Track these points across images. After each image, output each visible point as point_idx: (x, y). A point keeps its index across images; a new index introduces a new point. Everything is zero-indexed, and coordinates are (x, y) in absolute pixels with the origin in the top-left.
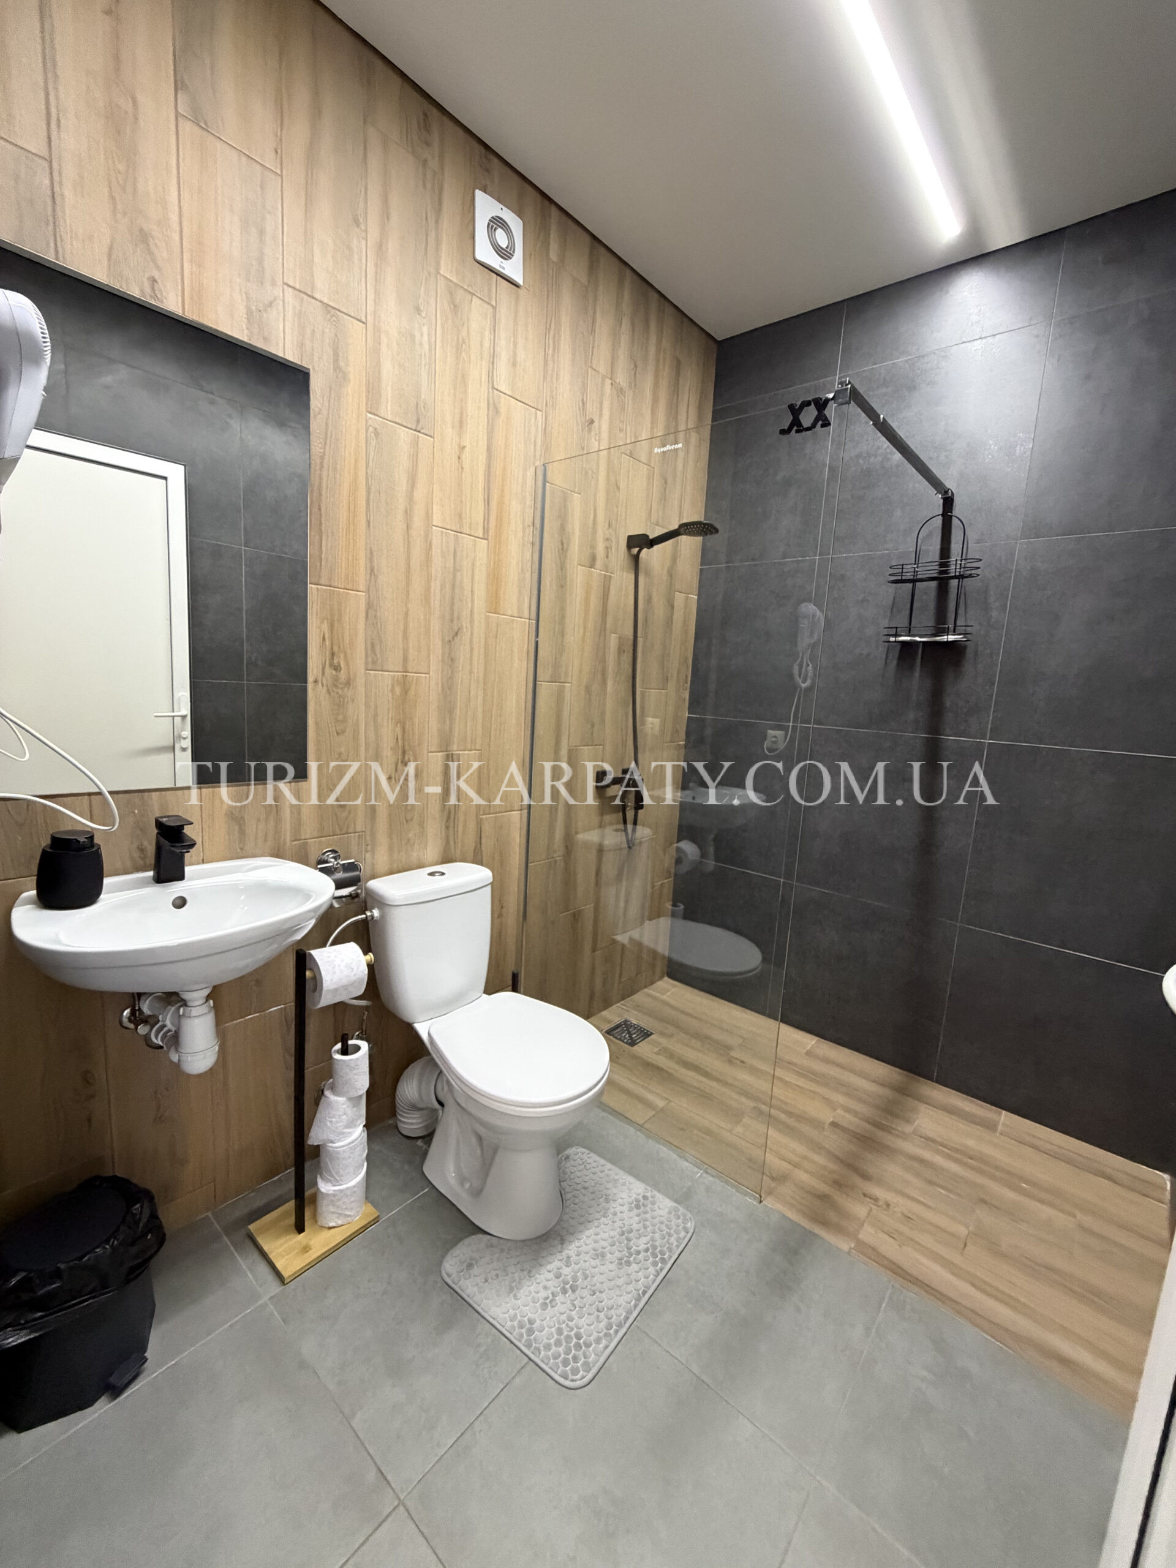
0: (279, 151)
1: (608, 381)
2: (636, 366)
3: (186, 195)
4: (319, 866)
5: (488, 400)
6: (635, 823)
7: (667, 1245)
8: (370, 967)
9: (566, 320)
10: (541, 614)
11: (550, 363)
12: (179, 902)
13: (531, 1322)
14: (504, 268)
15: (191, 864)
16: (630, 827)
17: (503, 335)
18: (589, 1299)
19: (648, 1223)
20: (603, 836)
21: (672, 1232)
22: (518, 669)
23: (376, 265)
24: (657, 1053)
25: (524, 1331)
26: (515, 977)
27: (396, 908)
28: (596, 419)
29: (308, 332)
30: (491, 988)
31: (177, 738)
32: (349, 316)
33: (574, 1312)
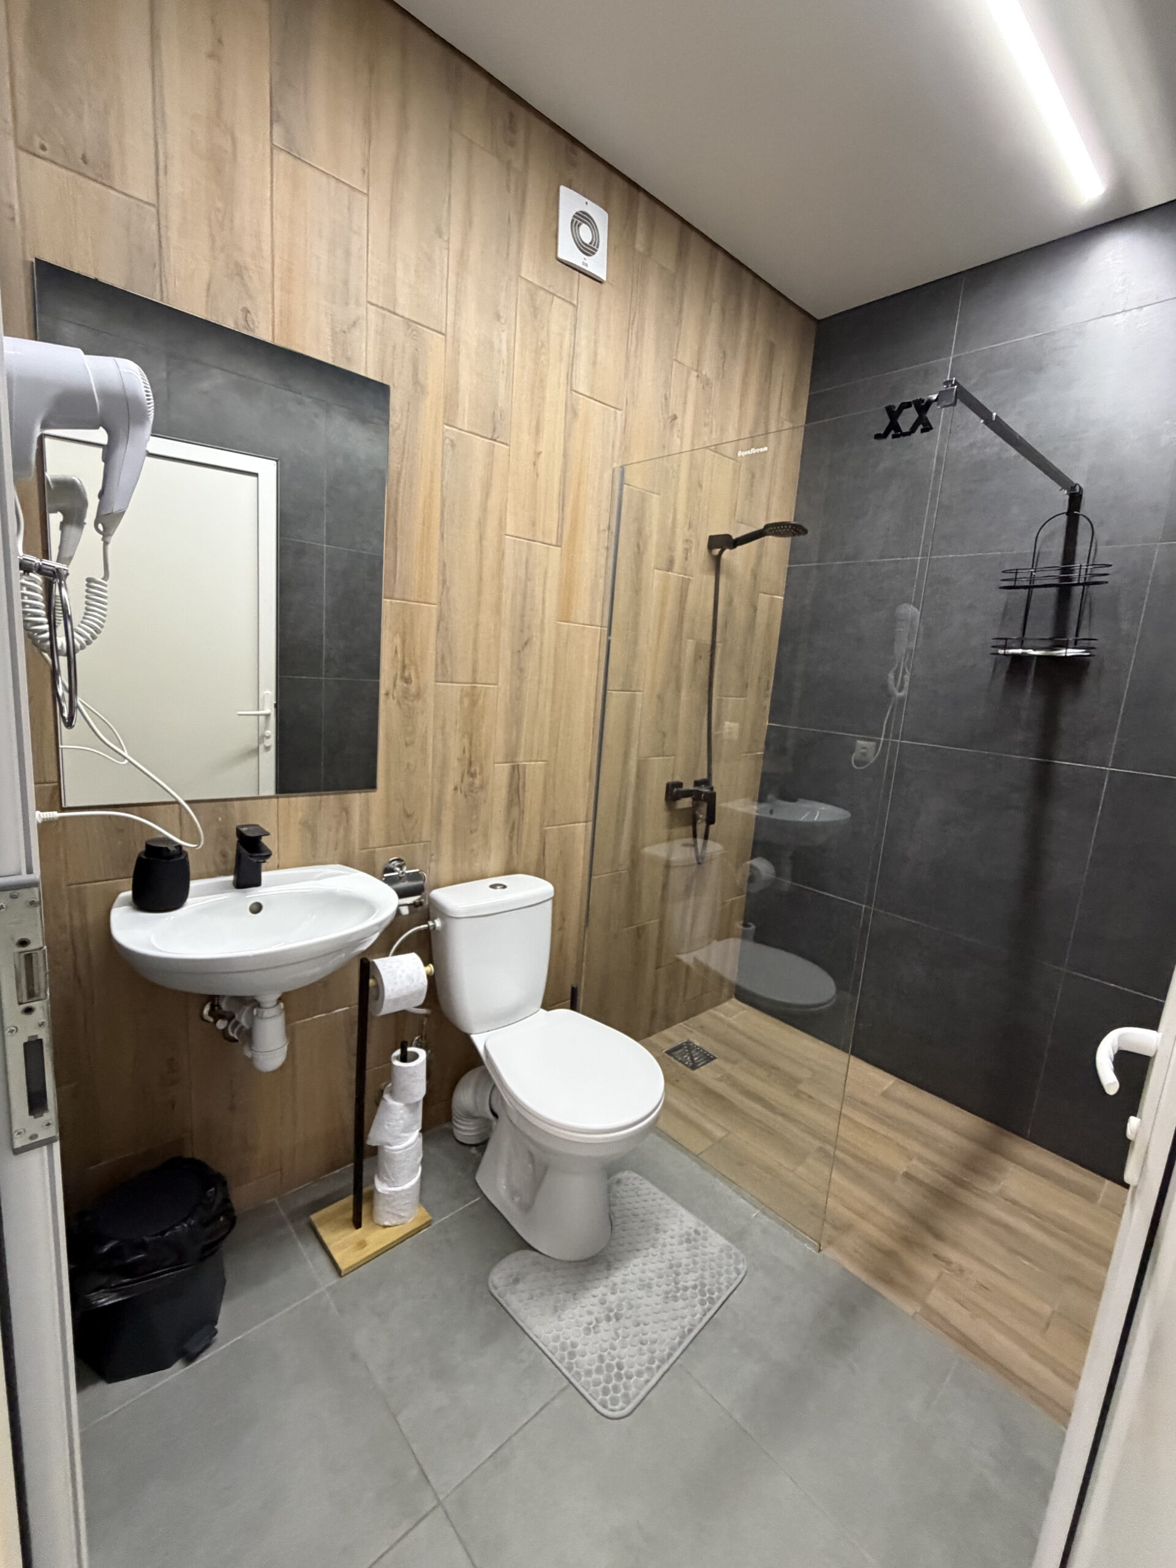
0: (366, 170)
1: (695, 374)
2: (724, 354)
3: (277, 224)
4: (386, 875)
5: (566, 404)
6: (706, 837)
7: (716, 1285)
8: (431, 978)
9: (650, 313)
10: (613, 619)
11: (632, 360)
12: (255, 908)
13: (574, 1345)
14: (587, 265)
15: (267, 870)
16: (700, 841)
17: (583, 333)
18: (633, 1330)
19: (697, 1259)
20: (670, 852)
21: (723, 1271)
22: (588, 677)
23: (458, 274)
24: (720, 1080)
25: (566, 1353)
26: (574, 992)
27: (460, 920)
28: (679, 415)
29: (390, 349)
30: (548, 1004)
31: (262, 738)
32: (429, 328)
33: (617, 1341)
